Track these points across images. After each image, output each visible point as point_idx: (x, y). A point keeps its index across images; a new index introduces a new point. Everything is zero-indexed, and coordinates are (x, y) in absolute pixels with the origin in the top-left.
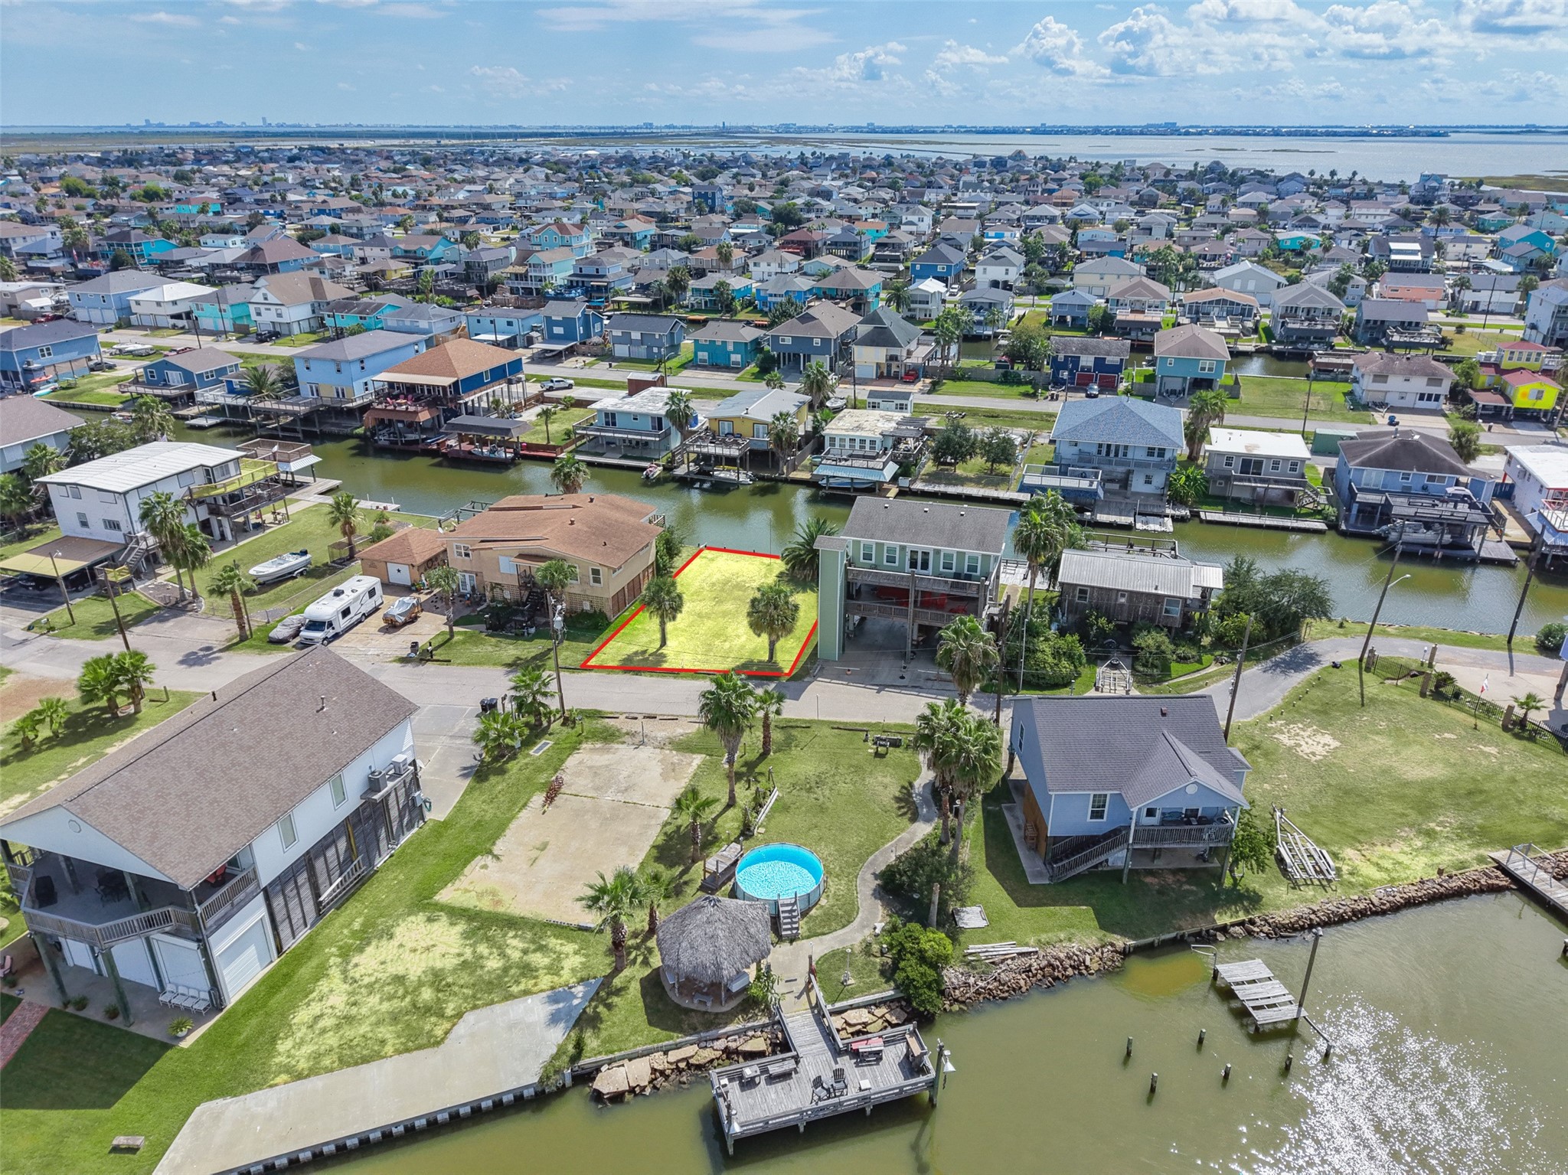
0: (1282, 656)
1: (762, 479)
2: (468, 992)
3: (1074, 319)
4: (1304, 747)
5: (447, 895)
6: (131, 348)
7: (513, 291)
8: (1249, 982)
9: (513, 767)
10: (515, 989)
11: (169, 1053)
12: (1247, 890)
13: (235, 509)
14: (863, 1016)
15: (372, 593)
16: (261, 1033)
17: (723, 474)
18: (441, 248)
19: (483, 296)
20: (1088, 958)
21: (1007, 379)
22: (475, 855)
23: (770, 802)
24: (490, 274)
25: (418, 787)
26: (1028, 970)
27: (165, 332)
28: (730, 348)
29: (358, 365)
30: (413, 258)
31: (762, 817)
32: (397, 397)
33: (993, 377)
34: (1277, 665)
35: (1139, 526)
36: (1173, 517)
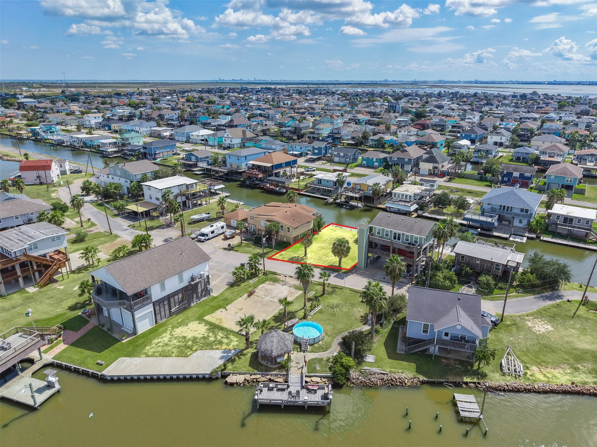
0: (546, 294)
1: (368, 206)
2: (202, 345)
3: (523, 158)
4: (537, 328)
5: (208, 318)
6: (186, 149)
7: (309, 137)
8: (465, 402)
9: (243, 285)
10: (215, 347)
11: (119, 343)
12: (482, 372)
13: (193, 198)
14: (318, 380)
15: (222, 227)
16: (143, 343)
17: (353, 203)
18: (291, 122)
19: (298, 139)
20: (406, 380)
21: (481, 179)
22: (220, 308)
23: (317, 309)
24: (303, 132)
25: (209, 284)
26: (382, 379)
27: (198, 145)
28: (374, 160)
29: (244, 158)
30: (281, 125)
31: (312, 313)
32: (254, 169)
33: (476, 178)
34: (542, 297)
35: (511, 239)
36: (528, 237)
